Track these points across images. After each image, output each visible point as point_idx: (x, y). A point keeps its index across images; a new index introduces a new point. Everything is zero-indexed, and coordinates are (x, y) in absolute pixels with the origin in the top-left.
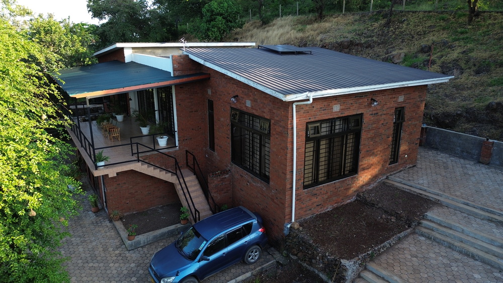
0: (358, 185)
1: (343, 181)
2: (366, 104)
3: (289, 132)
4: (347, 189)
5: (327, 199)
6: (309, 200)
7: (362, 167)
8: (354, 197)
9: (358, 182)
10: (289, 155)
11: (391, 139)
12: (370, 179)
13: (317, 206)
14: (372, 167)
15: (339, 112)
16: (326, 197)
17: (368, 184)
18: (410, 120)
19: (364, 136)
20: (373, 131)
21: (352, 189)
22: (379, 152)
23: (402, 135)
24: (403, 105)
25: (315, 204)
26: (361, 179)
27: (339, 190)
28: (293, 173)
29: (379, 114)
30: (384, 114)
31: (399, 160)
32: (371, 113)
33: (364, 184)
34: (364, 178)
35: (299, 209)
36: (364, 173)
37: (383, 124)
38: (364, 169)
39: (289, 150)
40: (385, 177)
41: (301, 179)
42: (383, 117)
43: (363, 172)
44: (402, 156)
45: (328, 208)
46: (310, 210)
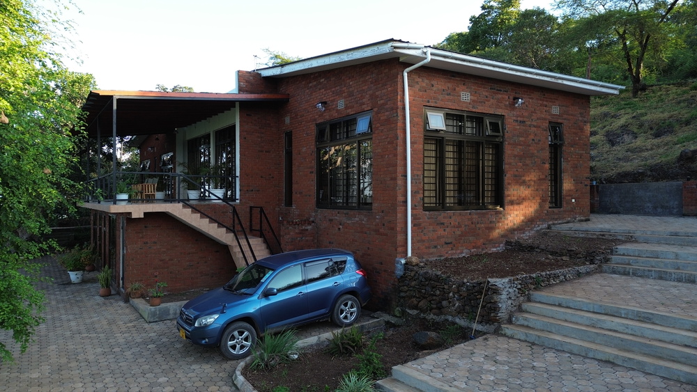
0: (506, 227)
1: (483, 214)
2: (507, 103)
3: (400, 113)
4: (491, 229)
5: (460, 236)
6: (434, 231)
7: (509, 198)
8: (502, 245)
9: (506, 222)
10: (400, 149)
11: (547, 166)
12: (523, 221)
13: (446, 243)
14: (525, 204)
15: (470, 103)
16: (459, 233)
17: (520, 228)
18: (572, 147)
19: (508, 151)
20: (521, 147)
21: (497, 231)
22: (533, 183)
23: (564, 165)
24: (560, 121)
25: (443, 240)
26: (510, 218)
27: (478, 226)
28: (406, 179)
29: (528, 123)
30: (534, 126)
31: (564, 204)
32: (515, 118)
33: (515, 227)
34: (514, 216)
35: (419, 241)
36: (513, 210)
37: (533, 140)
38: (512, 203)
39: (400, 141)
40: (545, 226)
41: (418, 193)
42: (533, 129)
43: (511, 207)
44: (567, 198)
45: (462, 253)
46: (436, 247)
